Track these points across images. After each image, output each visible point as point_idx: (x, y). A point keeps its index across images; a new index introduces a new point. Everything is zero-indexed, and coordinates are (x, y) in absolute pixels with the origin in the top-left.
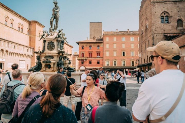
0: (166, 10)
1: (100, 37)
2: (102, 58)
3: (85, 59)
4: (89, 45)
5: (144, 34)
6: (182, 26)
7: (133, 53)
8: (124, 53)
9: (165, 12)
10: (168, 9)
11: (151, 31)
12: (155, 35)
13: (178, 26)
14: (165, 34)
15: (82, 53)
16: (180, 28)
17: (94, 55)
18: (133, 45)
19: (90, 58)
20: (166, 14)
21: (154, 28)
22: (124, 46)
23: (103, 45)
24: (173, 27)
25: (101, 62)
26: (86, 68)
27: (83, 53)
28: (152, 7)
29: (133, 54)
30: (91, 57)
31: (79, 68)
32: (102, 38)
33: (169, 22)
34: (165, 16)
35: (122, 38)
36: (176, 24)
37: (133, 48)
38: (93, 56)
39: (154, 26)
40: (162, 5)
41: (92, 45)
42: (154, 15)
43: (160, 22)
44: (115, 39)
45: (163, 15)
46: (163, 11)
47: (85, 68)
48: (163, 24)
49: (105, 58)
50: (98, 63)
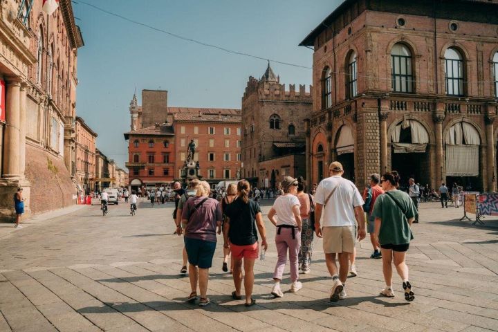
0: (276, 112)
1: (166, 122)
2: (173, 165)
3: (141, 165)
4: (148, 139)
5: (249, 136)
6: (294, 133)
7: (227, 156)
8: (212, 156)
9: (275, 115)
10: (278, 112)
11: (258, 137)
12: (263, 143)
13: (290, 133)
14: (274, 142)
15: (134, 154)
16: (291, 136)
17: (159, 157)
18: (227, 142)
19: (151, 165)
20: (277, 118)
21: (261, 134)
22: (212, 143)
23: (175, 141)
24: (283, 134)
25: (171, 172)
26: (144, 182)
27: (138, 154)
28: (260, 107)
29: (227, 159)
30: (153, 162)
31: (130, 182)
32: (169, 124)
33: (280, 127)
34: (275, 119)
35: (209, 128)
36: (287, 131)
37: (227, 146)
38: (156, 161)
39: (262, 133)
40: (272, 106)
41: (155, 139)
42: (262, 117)
43: (269, 127)
44: (196, 130)
45: (273, 118)
46: (273, 113)
47: (141, 182)
48: (272, 130)
49: (178, 164)
50: (166, 173)
